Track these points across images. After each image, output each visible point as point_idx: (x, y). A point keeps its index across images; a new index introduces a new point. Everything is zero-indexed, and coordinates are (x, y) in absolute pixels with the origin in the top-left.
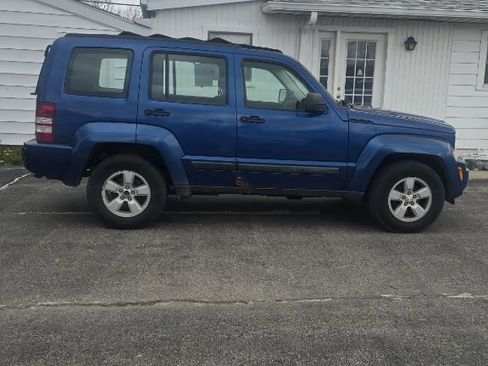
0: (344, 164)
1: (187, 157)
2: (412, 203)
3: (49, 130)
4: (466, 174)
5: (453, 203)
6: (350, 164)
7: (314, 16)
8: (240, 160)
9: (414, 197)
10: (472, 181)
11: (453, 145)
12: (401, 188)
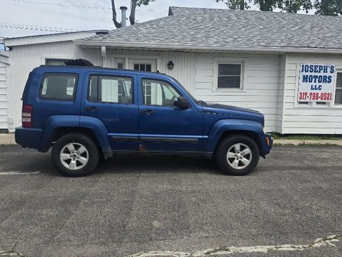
0: (201, 137)
1: (110, 134)
2: (241, 158)
3: (29, 120)
4: (271, 141)
5: (264, 158)
6: (204, 137)
7: (103, 49)
8: (141, 135)
9: (242, 154)
10: (276, 145)
11: (263, 124)
12: (233, 150)
